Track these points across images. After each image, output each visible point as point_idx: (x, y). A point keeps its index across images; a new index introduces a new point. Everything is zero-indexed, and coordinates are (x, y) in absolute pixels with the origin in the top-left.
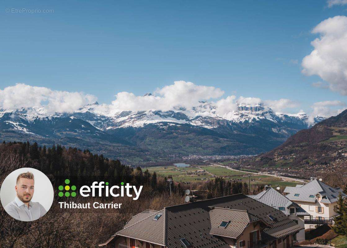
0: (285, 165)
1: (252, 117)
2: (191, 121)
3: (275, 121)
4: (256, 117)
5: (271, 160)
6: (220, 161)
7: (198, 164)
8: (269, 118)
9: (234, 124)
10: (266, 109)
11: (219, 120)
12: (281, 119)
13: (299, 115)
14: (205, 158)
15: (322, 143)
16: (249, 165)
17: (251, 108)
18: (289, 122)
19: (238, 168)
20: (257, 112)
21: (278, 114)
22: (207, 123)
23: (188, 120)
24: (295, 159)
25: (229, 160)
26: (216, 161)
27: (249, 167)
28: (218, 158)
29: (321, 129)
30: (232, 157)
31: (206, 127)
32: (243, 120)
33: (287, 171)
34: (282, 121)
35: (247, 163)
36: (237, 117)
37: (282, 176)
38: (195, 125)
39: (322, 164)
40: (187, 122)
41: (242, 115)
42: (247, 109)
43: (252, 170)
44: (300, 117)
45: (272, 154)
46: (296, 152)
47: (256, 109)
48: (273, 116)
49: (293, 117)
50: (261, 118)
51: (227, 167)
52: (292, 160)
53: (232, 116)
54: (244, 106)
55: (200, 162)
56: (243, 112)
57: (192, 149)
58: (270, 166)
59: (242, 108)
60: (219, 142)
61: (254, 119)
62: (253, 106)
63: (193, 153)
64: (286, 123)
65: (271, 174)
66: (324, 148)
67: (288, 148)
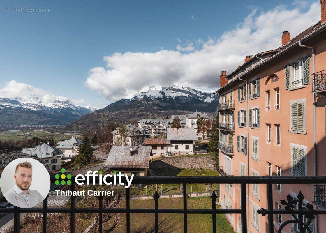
0: (78, 130)
1: (63, 106)
2: (23, 105)
3: (75, 109)
4: (65, 107)
5: (71, 127)
6: (41, 128)
7: (26, 130)
8: (72, 107)
9: (51, 109)
10: (70, 103)
11: (43, 106)
12: (78, 108)
13: (87, 107)
14: (31, 127)
15: (96, 120)
16: (59, 130)
17: (62, 102)
18: (81, 110)
19: (52, 132)
20: (65, 104)
21: (76, 106)
22: (34, 107)
23: (21, 105)
24: (83, 127)
25: (47, 127)
26: (38, 128)
27: (59, 131)
28: (40, 126)
29: (96, 114)
30: (49, 126)
31: (33, 109)
32: (57, 107)
33: (79, 133)
34: (78, 109)
35: (57, 129)
36: (54, 105)
37: (76, 135)
38: (26, 108)
39: (95, 129)
40: (20, 106)
41: (57, 105)
42: (60, 102)
43: (60, 132)
44: (87, 108)
45: (72, 124)
46: (84, 124)
47: (65, 102)
48: (74, 106)
49: (84, 108)
50: (67, 107)
51: (45, 131)
52: (81, 127)
53: (50, 105)
54: (58, 100)
55: (28, 129)
56: (58, 103)
57: (23, 122)
58: (70, 130)
59: (57, 101)
60: (42, 118)
61: (63, 108)
62: (63, 101)
63: (23, 124)
64: (80, 110)
65: (70, 134)
66: (97, 122)
67: (80, 122)
